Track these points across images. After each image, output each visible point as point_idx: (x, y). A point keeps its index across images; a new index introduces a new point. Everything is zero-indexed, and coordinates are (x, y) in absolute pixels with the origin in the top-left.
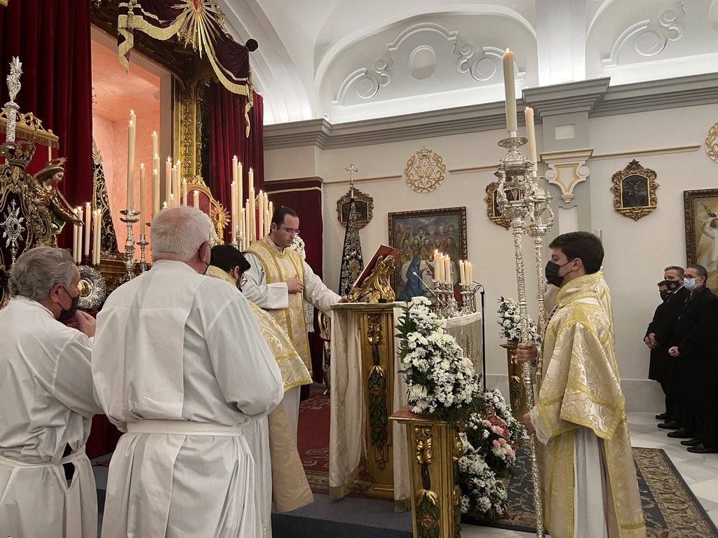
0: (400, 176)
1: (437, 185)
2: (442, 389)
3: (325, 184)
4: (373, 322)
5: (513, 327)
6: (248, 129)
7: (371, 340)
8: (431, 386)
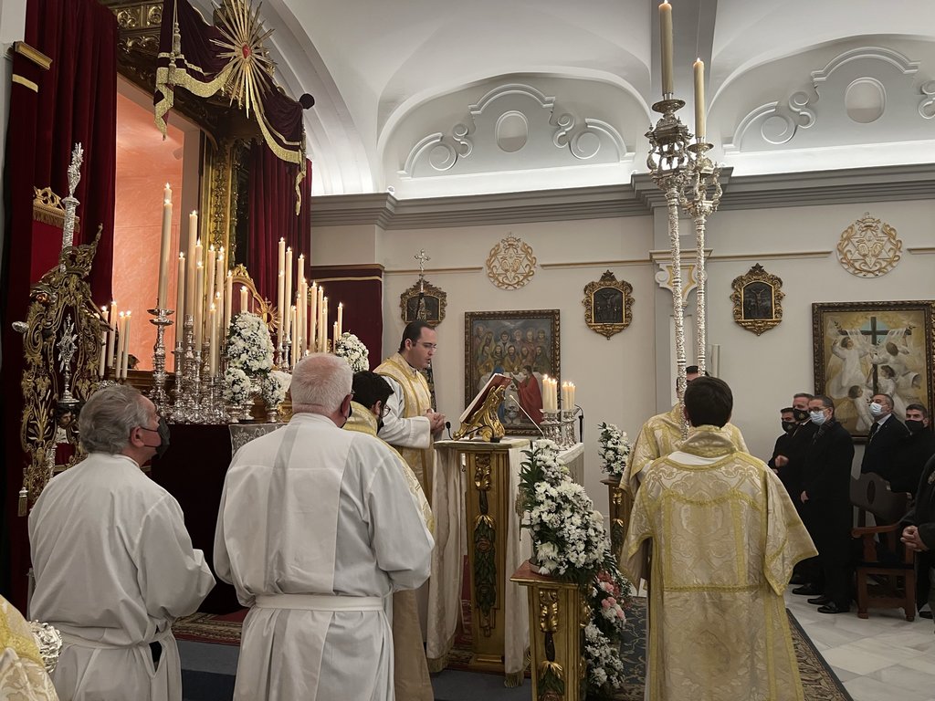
0: (481, 268)
1: (525, 281)
2: (574, 547)
3: (385, 272)
4: (482, 463)
5: (617, 459)
6: (299, 204)
7: (478, 484)
8: (561, 544)
